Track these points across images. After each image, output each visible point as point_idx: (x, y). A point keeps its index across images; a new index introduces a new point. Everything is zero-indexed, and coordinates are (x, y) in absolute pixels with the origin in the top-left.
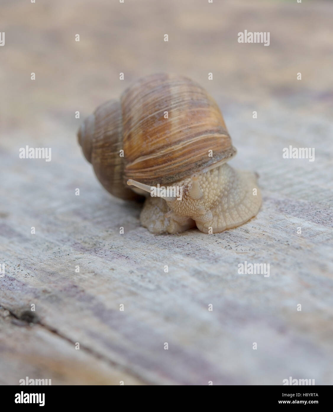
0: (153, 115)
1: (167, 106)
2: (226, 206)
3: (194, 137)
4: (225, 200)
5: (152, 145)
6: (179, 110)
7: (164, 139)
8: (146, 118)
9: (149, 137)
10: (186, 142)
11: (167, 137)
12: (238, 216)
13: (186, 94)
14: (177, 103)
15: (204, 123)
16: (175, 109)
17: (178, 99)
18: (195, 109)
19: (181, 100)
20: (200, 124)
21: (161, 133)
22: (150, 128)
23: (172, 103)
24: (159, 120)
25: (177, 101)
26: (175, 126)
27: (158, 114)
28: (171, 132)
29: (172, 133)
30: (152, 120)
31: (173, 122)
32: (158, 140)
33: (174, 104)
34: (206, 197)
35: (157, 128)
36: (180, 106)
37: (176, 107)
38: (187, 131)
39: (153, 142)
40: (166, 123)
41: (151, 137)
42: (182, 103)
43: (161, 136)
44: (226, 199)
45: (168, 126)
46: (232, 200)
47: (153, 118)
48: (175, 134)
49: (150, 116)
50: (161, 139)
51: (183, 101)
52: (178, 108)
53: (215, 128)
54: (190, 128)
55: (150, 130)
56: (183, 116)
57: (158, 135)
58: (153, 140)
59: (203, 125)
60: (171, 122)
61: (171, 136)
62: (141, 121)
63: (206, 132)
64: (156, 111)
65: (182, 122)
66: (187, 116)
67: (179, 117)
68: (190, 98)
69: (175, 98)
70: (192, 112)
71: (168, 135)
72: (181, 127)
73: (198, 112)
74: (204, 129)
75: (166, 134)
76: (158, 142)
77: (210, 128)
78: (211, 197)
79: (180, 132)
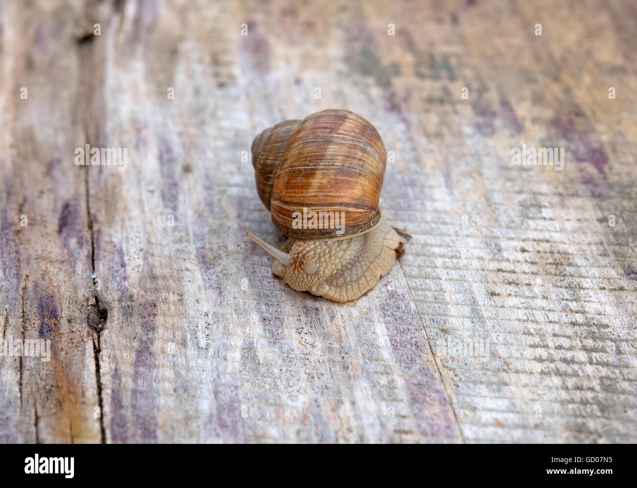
0: (301, 168)
1: (315, 165)
2: (349, 279)
3: (326, 206)
4: (347, 273)
5: (290, 197)
6: (324, 174)
7: (300, 197)
8: (295, 168)
9: (289, 187)
10: (317, 208)
11: (303, 196)
12: (358, 290)
13: (339, 158)
14: (325, 165)
15: (342, 194)
16: (321, 172)
17: (329, 162)
18: (340, 177)
19: (331, 164)
20: (338, 194)
21: (300, 190)
22: (294, 180)
23: (322, 164)
24: (303, 176)
25: (327, 164)
26: (313, 189)
27: (305, 169)
28: (307, 193)
29: (308, 195)
30: (298, 173)
31: (313, 184)
32: (295, 195)
33: (322, 166)
34: (321, 272)
35: (298, 183)
36: (327, 169)
37: (322, 169)
38: (322, 198)
39: (291, 195)
40: (307, 183)
41: (291, 188)
42: (331, 167)
43: (298, 193)
44: (349, 272)
45: (307, 186)
46: (355, 273)
47: (300, 171)
48: (310, 196)
49: (298, 168)
50: (297, 195)
51: (333, 165)
52: (324, 171)
53: (353, 202)
54: (326, 196)
55: (293, 181)
56: (325, 181)
57: (297, 191)
58: (291, 193)
59: (341, 197)
60: (312, 183)
61: (306, 196)
62: (290, 169)
63: (341, 204)
64: (305, 166)
65: (321, 188)
66: (329, 182)
67: (320, 181)
68: (341, 164)
69: (327, 159)
70: (335, 179)
71: (304, 195)
72: (319, 192)
73: (342, 181)
74: (340, 200)
75: (303, 192)
76: (294, 197)
77: (347, 200)
78: (327, 271)
79: (316, 196)
